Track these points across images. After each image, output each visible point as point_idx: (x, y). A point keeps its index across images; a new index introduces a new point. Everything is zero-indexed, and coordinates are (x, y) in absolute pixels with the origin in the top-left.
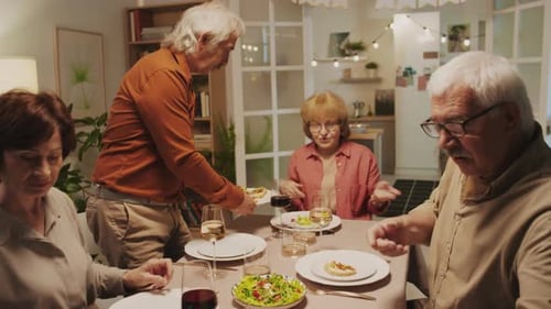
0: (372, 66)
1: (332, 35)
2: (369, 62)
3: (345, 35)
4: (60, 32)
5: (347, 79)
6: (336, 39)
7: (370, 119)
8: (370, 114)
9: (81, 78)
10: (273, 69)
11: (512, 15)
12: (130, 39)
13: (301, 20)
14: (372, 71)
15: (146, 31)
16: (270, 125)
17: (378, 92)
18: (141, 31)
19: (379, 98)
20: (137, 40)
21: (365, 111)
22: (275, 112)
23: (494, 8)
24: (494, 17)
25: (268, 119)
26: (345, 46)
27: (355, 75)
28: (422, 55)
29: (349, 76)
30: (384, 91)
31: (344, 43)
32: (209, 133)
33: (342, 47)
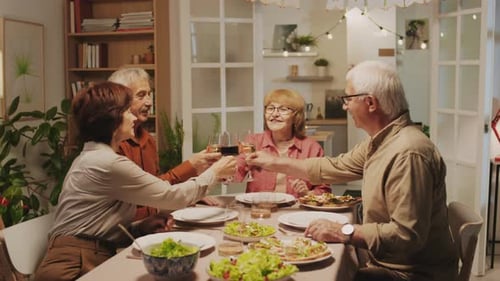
0: (322, 63)
1: (277, 27)
2: (319, 58)
3: (292, 28)
4: (7, 22)
5: (294, 78)
6: (281, 31)
7: (319, 122)
8: (319, 117)
9: (23, 70)
10: (223, 65)
11: (455, 18)
12: (70, 31)
13: (251, 17)
14: (321, 68)
15: (87, 22)
16: (218, 123)
17: (328, 93)
18: (82, 22)
19: (330, 99)
20: (76, 31)
21: (314, 114)
22: (224, 110)
23: (440, 12)
24: (440, 20)
25: (217, 117)
26: (292, 40)
27: (303, 73)
28: (377, 52)
29: (296, 73)
30: (335, 91)
31: (291, 36)
32: (154, 131)
33: (288, 41)
